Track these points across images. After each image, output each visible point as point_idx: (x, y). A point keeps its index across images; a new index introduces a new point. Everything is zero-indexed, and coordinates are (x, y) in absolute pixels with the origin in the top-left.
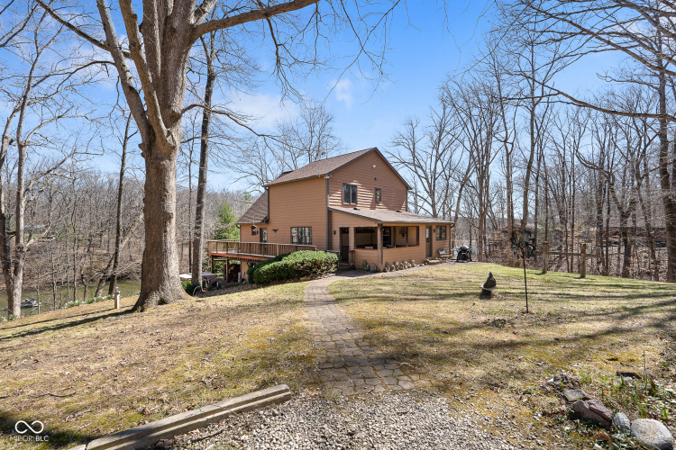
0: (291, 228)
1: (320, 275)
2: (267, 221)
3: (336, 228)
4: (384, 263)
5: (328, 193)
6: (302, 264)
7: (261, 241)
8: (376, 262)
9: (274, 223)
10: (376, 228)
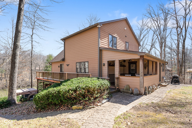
0: (76, 63)
1: (94, 103)
2: (63, 60)
3: (105, 61)
4: (144, 87)
5: (99, 37)
6: (75, 91)
7: (61, 72)
8: (138, 87)
9: (68, 61)
10: (139, 59)
